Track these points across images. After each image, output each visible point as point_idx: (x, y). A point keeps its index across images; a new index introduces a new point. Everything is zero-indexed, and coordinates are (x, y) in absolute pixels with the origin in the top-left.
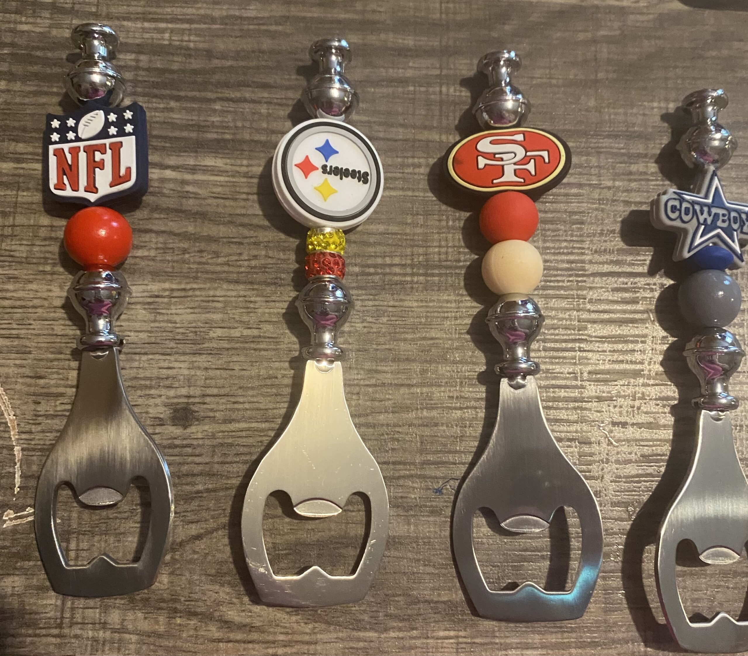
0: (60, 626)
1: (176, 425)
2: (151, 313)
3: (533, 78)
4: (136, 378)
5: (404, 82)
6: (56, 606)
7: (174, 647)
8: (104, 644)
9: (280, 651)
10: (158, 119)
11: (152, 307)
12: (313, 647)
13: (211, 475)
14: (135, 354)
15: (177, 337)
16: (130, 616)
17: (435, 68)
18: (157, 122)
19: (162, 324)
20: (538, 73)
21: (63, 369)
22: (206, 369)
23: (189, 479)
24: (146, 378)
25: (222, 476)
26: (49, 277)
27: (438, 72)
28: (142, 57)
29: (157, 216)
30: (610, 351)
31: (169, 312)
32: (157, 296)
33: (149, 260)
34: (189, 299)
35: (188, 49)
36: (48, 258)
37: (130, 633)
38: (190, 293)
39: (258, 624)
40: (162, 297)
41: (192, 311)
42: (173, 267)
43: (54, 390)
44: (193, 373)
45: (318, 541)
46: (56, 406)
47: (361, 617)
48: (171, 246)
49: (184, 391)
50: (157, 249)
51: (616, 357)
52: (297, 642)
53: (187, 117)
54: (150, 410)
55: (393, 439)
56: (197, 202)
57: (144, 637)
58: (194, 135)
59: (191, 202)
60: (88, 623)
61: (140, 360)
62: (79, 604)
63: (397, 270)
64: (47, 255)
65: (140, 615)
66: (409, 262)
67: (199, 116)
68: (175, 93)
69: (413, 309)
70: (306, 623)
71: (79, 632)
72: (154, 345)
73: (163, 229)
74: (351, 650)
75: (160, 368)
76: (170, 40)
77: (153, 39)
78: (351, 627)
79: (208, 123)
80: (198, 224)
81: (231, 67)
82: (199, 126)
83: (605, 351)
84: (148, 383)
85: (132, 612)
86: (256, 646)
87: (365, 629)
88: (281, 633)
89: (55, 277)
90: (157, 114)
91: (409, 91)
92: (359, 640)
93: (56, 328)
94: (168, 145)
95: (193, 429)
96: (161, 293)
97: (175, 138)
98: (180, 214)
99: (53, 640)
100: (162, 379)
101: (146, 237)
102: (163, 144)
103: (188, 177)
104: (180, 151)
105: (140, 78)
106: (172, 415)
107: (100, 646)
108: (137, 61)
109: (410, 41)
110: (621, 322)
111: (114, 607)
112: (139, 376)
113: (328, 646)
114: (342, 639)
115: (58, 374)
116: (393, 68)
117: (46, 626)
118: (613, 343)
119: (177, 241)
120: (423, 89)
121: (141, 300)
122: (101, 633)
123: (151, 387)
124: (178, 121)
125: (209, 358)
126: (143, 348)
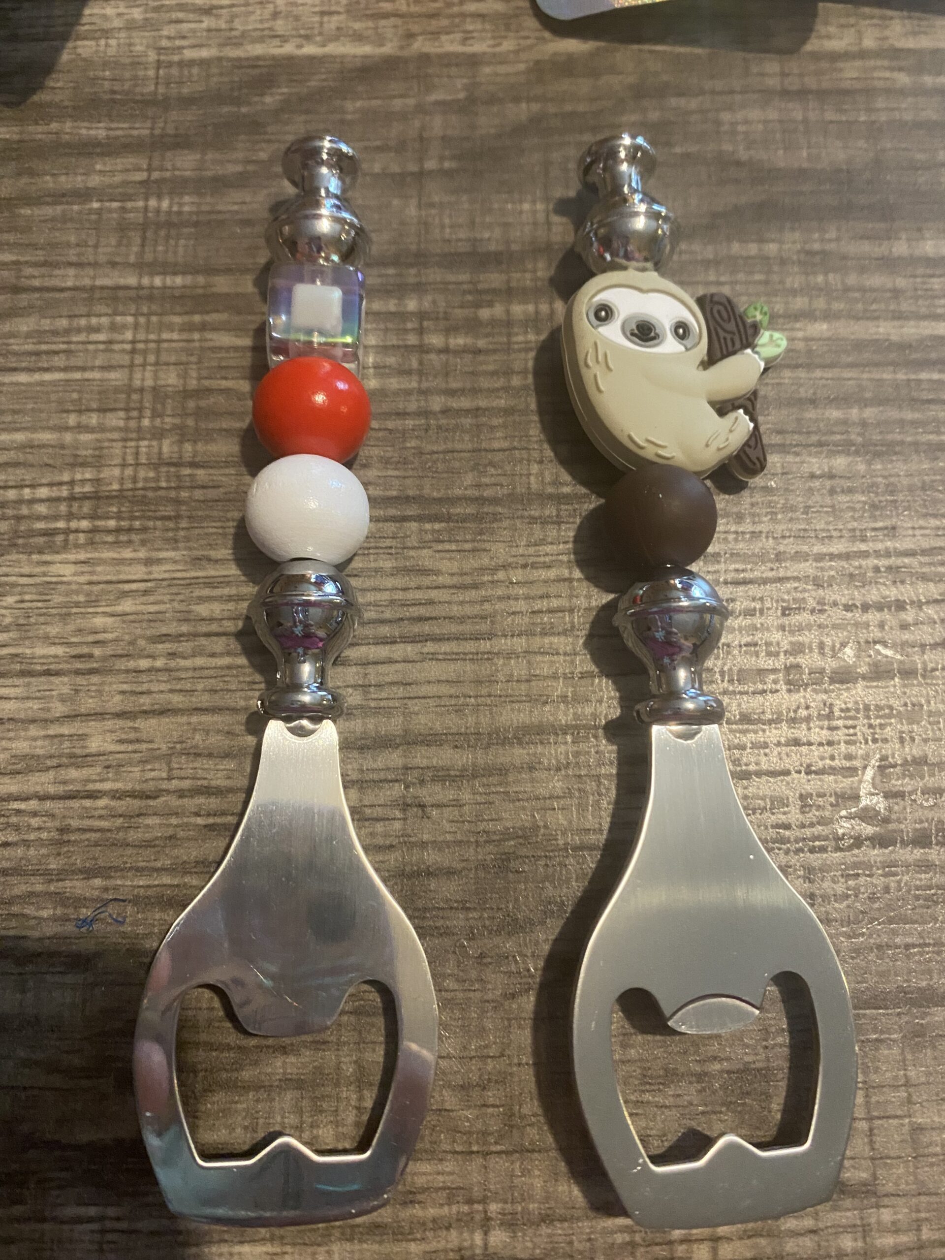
5: (84, 195)
17: (139, 169)
27: (143, 176)
63: (42, 509)
69: (65, 579)
91: (90, 209)
109: (99, 131)
116: (67, 174)
120: (115, 205)
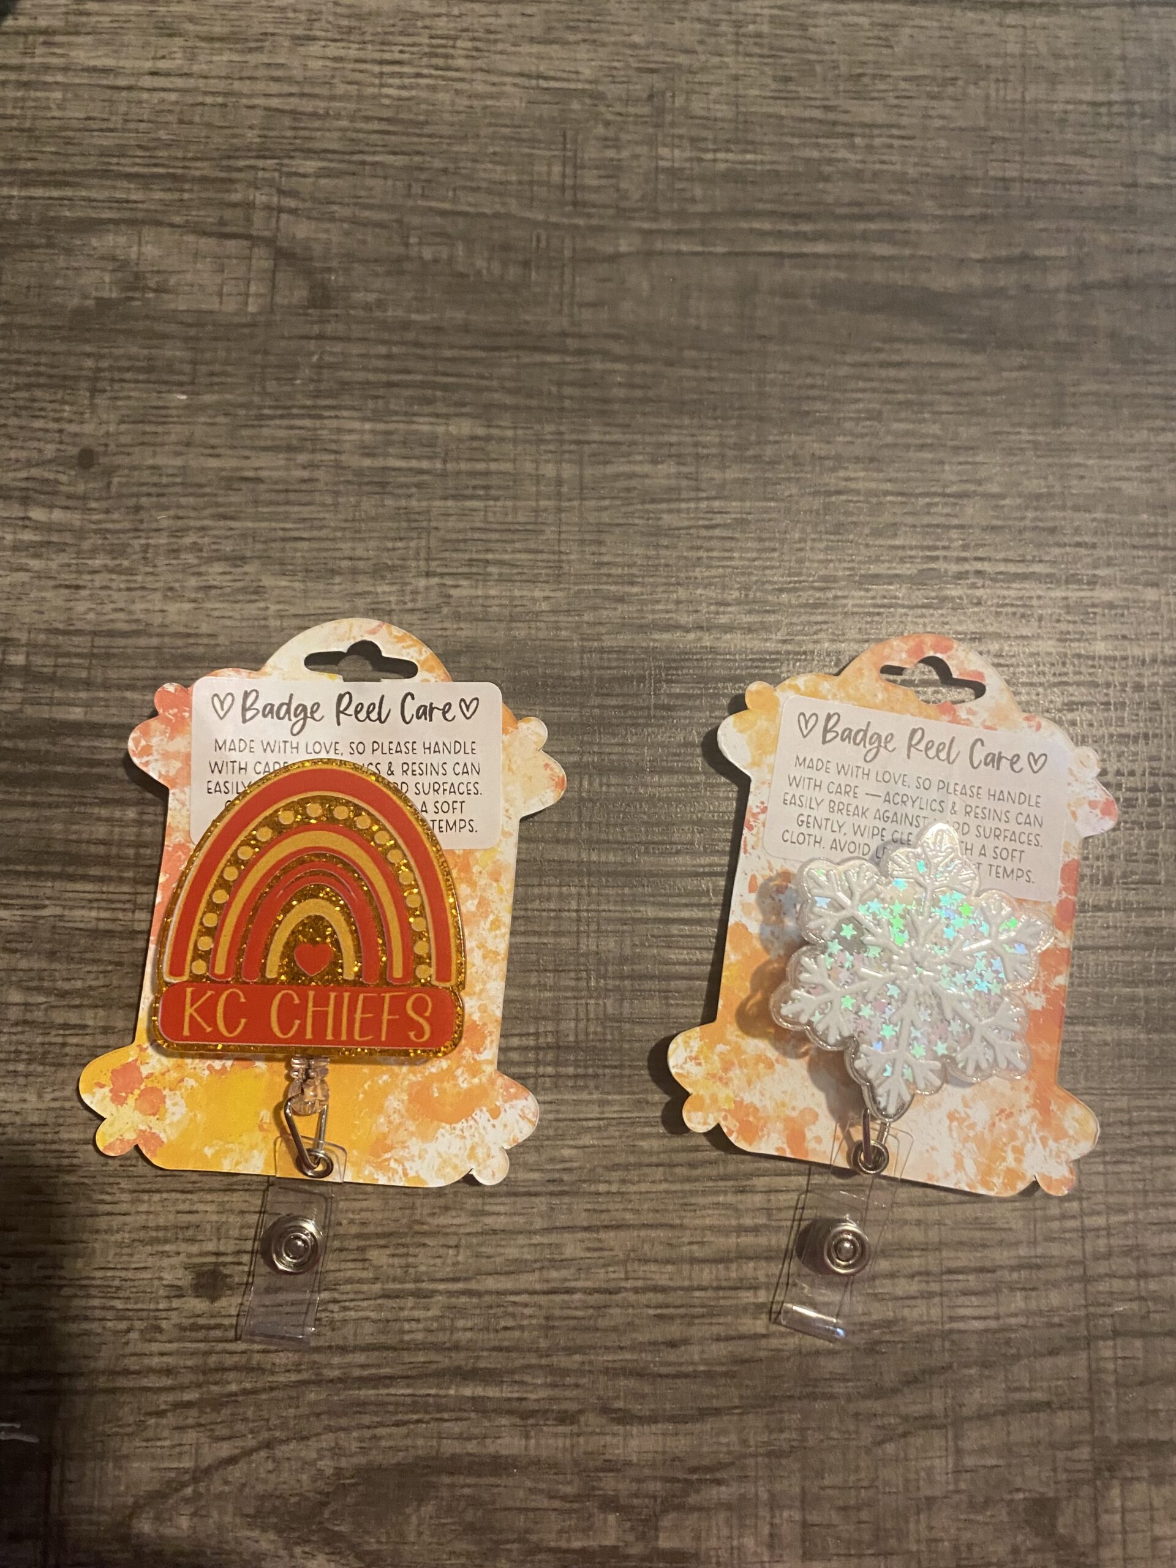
1: (201, 1296)
4: (145, 1228)
13: (249, 1369)
22: (242, 1212)
23: (217, 1377)
24: (158, 1228)
25: (263, 1370)
26: (21, 1080)
44: (224, 1218)
45: (398, 1464)
49: (210, 1247)
54: (165, 1275)
55: (506, 1314)
66: (532, 1043)
75: (178, 1212)
84: (161, 1234)
89: (31, 1079)
95: (223, 1302)
100: (182, 1228)
106: (194, 1282)
112: (149, 1224)
123: (166, 1241)
125: (247, 1196)
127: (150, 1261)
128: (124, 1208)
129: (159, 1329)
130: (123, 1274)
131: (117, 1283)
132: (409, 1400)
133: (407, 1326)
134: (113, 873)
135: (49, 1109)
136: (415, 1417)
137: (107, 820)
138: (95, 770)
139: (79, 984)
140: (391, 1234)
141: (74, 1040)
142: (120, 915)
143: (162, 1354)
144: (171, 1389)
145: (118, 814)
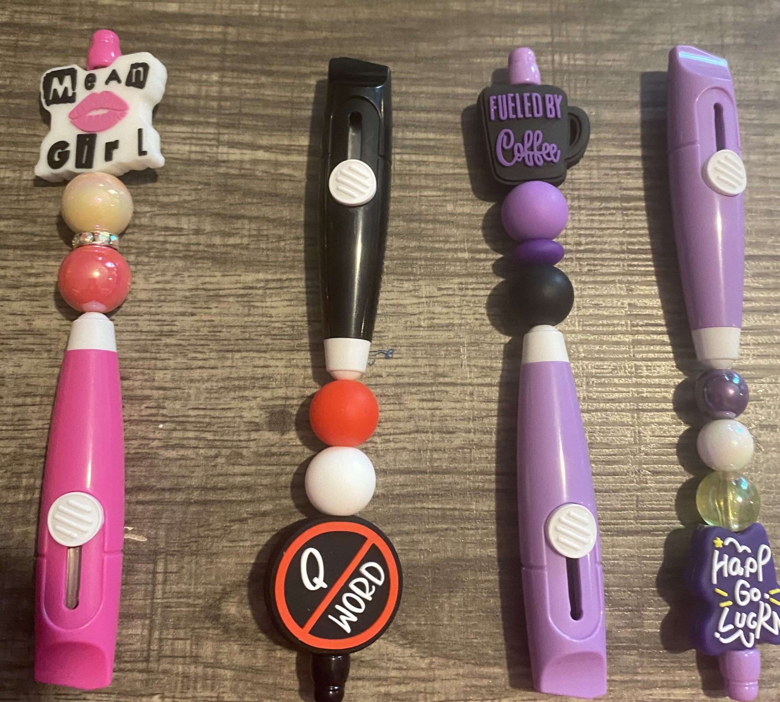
0: (147, 660)
1: (273, 430)
2: (244, 306)
3: (653, 45)
4: (228, 378)
6: (143, 636)
7: (274, 684)
8: (196, 682)
9: (394, 689)
10: (249, 96)
11: (245, 299)
12: (430, 684)
14: (228, 351)
15: (273, 333)
16: (225, 648)
17: (546, 35)
18: (248, 100)
19: (256, 318)
20: (658, 39)
21: (149, 369)
24: (239, 378)
27: (548, 40)
28: (231, 30)
29: (249, 200)
30: (754, 344)
31: (264, 304)
32: (251, 288)
33: (242, 248)
34: (285, 290)
35: (279, 20)
36: (132, 247)
37: (224, 668)
38: (287, 284)
39: (368, 658)
40: (256, 288)
41: (289, 303)
42: (267, 256)
43: (139, 392)
45: (432, 563)
46: (141, 410)
47: (485, 651)
48: (265, 233)
49: (281, 392)
50: (250, 236)
51: (761, 350)
52: (412, 679)
53: (279, 94)
54: (245, 414)
56: (292, 185)
57: (241, 673)
58: (287, 113)
59: (286, 185)
60: (178, 657)
61: (232, 358)
62: (167, 634)
64: (131, 244)
65: (236, 647)
67: (292, 91)
68: (267, 68)
70: (422, 657)
71: (168, 667)
72: (248, 342)
73: (256, 214)
74: (473, 689)
75: (255, 367)
76: (260, 11)
77: (241, 10)
78: (473, 661)
79: (302, 100)
80: (293, 208)
81: (326, 39)
82: (292, 103)
83: (748, 344)
84: (242, 383)
85: (226, 643)
86: (367, 684)
87: (489, 665)
88: (394, 669)
89: (139, 267)
90: (247, 91)
92: (482, 677)
93: (140, 323)
94: (260, 124)
95: (291, 435)
96: (254, 285)
97: (268, 116)
98: (274, 198)
99: (139, 676)
100: (258, 379)
101: (238, 224)
102: (254, 123)
103: (282, 158)
104: (272, 130)
105: (227, 52)
106: (268, 419)
107: (192, 684)
108: (225, 34)
109: (517, 8)
110: (764, 311)
111: (207, 638)
112: (232, 376)
113: (448, 684)
114: (463, 676)
115: (143, 374)
116: (500, 36)
117: (132, 659)
118: (757, 335)
119: (271, 227)
121: (233, 292)
122: (192, 669)
123: (245, 388)
124: (270, 98)
126: (236, 345)
127: (234, 404)
128: (212, 363)
129: (241, 456)
130: (212, 413)
131: (207, 420)
132: (439, 513)
133: (435, 456)
134: (202, 119)
135: (155, 290)
136: (444, 526)
137: (196, 81)
138: (187, 47)
139: (176, 199)
140: (420, 384)
141: (173, 239)
142: (208, 149)
143: (244, 475)
144: (251, 501)
145: (204, 77)
